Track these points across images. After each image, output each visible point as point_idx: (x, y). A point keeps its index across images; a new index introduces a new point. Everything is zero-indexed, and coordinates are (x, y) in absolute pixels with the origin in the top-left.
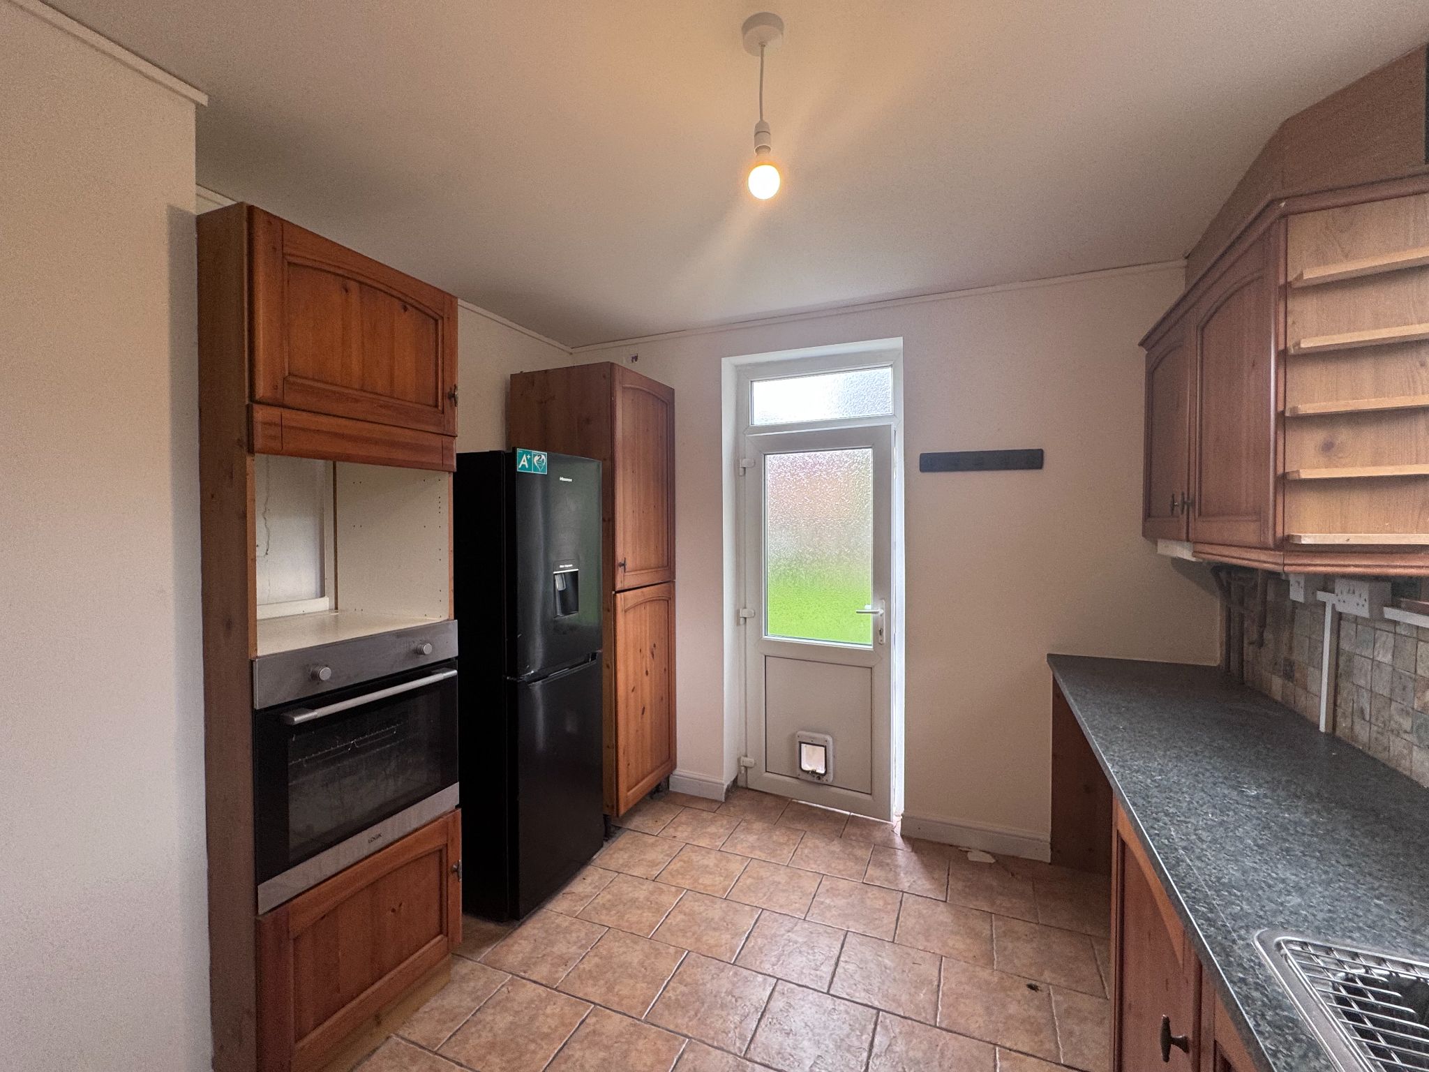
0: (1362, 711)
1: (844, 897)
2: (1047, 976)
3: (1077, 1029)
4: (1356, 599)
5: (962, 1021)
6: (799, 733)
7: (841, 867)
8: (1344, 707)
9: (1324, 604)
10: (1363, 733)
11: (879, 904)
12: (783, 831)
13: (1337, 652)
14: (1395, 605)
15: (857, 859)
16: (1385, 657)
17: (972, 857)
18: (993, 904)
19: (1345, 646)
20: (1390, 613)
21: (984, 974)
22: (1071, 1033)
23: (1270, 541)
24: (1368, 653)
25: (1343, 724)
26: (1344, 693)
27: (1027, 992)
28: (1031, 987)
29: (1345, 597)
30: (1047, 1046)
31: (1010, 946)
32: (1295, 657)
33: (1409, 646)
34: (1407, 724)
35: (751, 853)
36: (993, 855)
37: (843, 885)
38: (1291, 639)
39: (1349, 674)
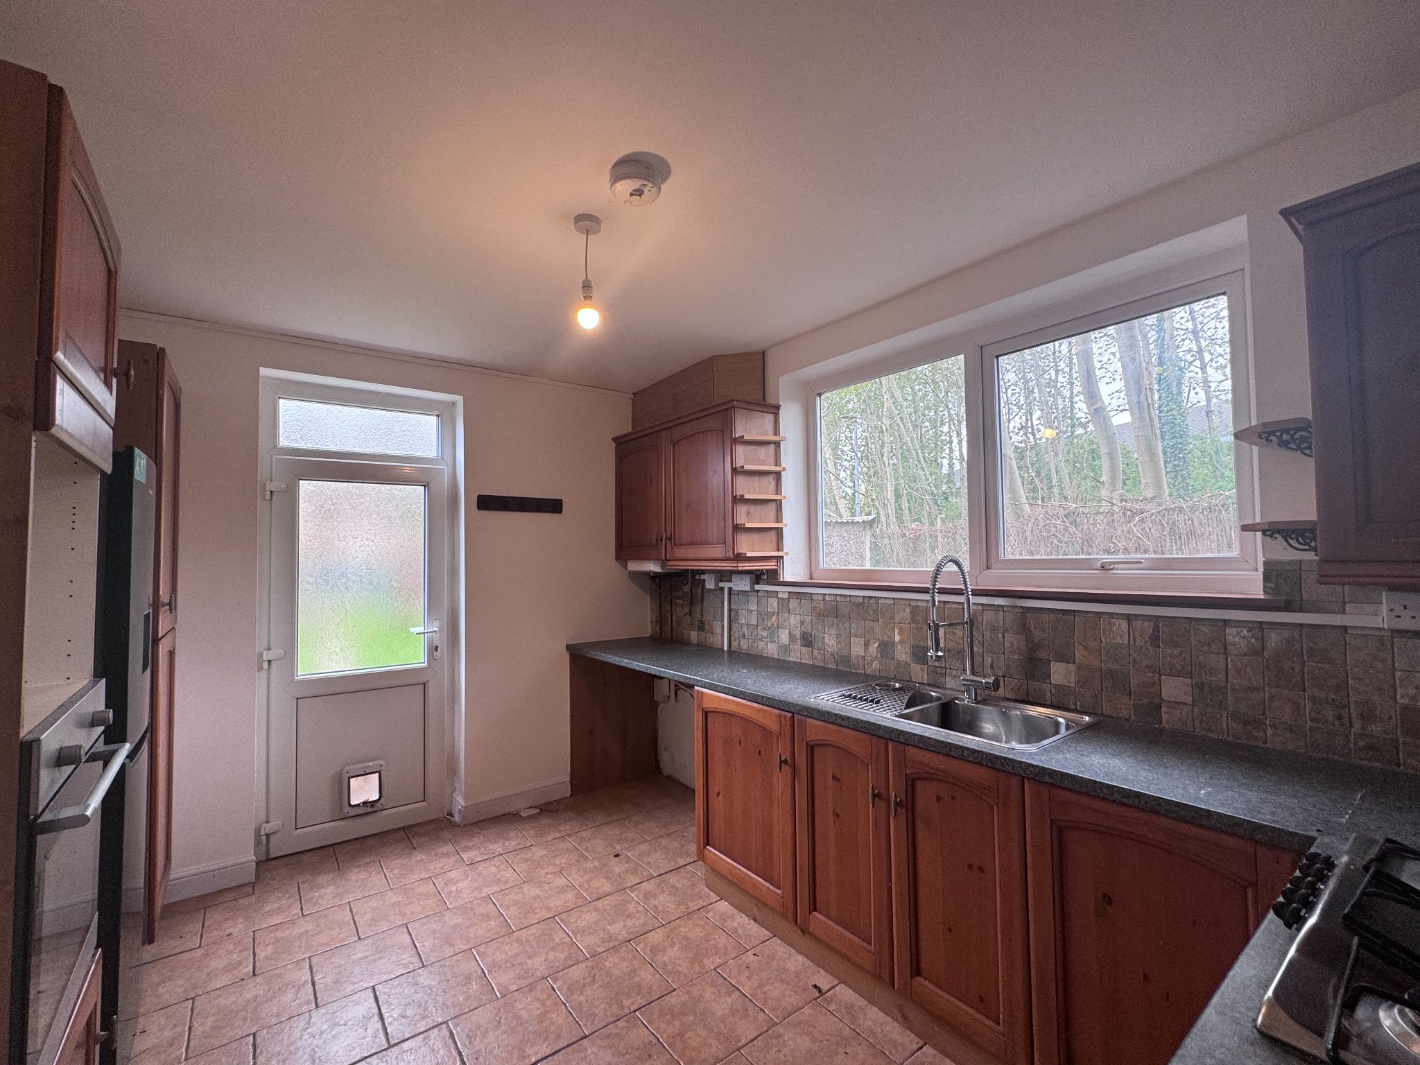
0: (744, 634)
1: (463, 880)
2: (618, 847)
3: (650, 860)
4: (744, 582)
5: (601, 891)
6: (347, 768)
7: (441, 865)
8: (735, 634)
9: (722, 589)
10: (745, 645)
11: (493, 869)
12: (356, 870)
13: (730, 610)
14: (758, 583)
15: (447, 855)
16: (754, 607)
17: (524, 814)
18: (560, 831)
19: (733, 606)
20: (757, 587)
21: (589, 865)
22: (649, 863)
23: (731, 555)
24: (745, 607)
25: (735, 644)
26: (734, 629)
27: (616, 859)
28: (616, 856)
29: (738, 582)
30: (645, 874)
31: (589, 845)
32: (705, 618)
33: (764, 600)
34: (765, 634)
35: (342, 900)
36: (536, 807)
37: (453, 874)
38: (702, 610)
39: (737, 620)
